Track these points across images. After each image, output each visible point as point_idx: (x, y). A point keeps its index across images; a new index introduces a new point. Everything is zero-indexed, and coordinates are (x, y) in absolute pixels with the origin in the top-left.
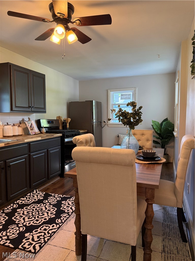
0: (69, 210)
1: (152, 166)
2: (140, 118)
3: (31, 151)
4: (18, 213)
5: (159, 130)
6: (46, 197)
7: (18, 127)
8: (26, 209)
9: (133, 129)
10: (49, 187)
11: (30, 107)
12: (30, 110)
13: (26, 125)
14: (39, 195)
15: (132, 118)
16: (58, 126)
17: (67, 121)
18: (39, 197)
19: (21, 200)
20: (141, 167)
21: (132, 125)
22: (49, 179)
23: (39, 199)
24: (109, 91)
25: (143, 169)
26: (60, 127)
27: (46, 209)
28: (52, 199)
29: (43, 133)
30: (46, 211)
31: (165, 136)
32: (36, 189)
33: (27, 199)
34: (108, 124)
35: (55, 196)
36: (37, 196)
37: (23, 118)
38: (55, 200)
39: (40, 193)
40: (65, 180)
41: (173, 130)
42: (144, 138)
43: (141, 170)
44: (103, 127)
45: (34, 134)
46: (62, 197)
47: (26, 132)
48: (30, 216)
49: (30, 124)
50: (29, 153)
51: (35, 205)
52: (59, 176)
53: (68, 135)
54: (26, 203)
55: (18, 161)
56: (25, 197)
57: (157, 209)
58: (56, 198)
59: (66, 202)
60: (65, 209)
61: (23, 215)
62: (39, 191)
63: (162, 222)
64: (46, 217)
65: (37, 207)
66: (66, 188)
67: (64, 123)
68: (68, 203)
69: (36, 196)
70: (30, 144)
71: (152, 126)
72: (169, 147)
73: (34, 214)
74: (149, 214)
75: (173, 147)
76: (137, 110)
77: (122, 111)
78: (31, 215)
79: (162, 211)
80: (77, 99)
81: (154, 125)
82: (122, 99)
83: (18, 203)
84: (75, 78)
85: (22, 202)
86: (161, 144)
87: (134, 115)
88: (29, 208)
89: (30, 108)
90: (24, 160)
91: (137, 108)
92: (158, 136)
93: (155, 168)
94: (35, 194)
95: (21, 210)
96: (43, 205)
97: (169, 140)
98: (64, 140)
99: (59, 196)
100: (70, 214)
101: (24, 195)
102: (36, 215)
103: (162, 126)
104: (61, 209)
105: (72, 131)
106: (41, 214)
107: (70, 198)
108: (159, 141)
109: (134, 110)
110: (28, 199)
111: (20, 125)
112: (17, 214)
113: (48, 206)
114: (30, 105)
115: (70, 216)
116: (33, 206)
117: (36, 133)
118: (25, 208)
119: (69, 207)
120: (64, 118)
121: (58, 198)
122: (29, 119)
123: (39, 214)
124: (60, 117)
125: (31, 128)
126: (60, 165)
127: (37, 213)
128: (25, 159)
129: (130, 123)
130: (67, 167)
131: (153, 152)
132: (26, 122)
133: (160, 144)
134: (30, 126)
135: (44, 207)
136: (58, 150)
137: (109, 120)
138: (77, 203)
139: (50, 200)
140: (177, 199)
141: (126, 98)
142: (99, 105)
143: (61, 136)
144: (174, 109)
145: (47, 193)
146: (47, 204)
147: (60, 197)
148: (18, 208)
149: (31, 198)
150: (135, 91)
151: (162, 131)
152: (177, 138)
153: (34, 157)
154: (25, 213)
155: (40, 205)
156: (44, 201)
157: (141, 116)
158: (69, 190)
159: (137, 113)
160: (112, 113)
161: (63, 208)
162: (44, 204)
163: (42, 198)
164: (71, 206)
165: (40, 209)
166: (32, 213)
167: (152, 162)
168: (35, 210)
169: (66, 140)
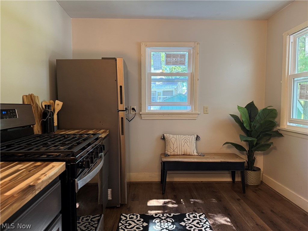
5: (248, 125)
16: (30, 126)
17: (52, 109)
26: (36, 125)
34: (140, 113)
44: (130, 119)
67: (47, 115)
81: (242, 116)
82: (167, 63)
124: (34, 96)
141: (176, 62)
150: (196, 48)
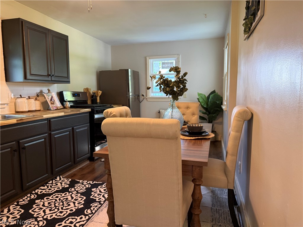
0: (101, 199)
1: (199, 142)
2: (185, 86)
3: (51, 129)
4: (37, 204)
5: (206, 104)
6: (72, 184)
7: (35, 100)
8: (47, 200)
9: (177, 99)
10: (75, 173)
11: (50, 75)
12: (49, 78)
13: (45, 98)
14: (63, 182)
15: (175, 87)
16: (86, 101)
17: (97, 94)
18: (63, 184)
19: (41, 189)
20: (186, 144)
21: (175, 96)
22: (75, 163)
23: (63, 186)
24: (148, 58)
25: (189, 145)
26: (89, 101)
27: (72, 198)
28: (79, 187)
29: (67, 108)
30: (73, 201)
31: (212, 111)
32: (60, 175)
33: (48, 187)
34: (146, 97)
35: (83, 183)
36: (61, 183)
37: (41, 89)
38: (83, 188)
39: (64, 180)
40: (96, 165)
41: (222, 104)
42: (189, 111)
43: (187, 146)
44: (141, 101)
45: (56, 110)
46: (92, 183)
47: (46, 107)
48: (52, 207)
49: (50, 97)
50: (50, 132)
51: (58, 194)
52: (88, 160)
53: (98, 110)
54: (46, 192)
55: (35, 141)
56: (46, 186)
57: (205, 193)
58: (85, 185)
59: (97, 189)
60: (96, 197)
61: (43, 207)
62: (63, 178)
63: (210, 206)
64: (72, 207)
65: (61, 196)
66: (97, 173)
67: (93, 97)
68: (99, 190)
69: (59, 184)
70: (50, 121)
71: (198, 99)
72: (217, 123)
73: (57, 205)
74: (197, 196)
75: (222, 123)
76: (181, 77)
77: (164, 77)
78: (54, 206)
79: (210, 194)
80: (109, 68)
81: (200, 98)
82: (163, 67)
83: (36, 194)
84: (107, 42)
85: (42, 192)
86: (208, 120)
87: (177, 83)
88: (50, 198)
89: (50, 77)
90: (43, 140)
91: (181, 74)
92: (205, 111)
93: (202, 143)
94: (59, 181)
95: (41, 201)
96: (69, 194)
97: (217, 115)
98: (94, 116)
99: (88, 183)
100: (102, 203)
101: (44, 183)
102: (59, 206)
103: (209, 99)
104: (91, 197)
105: (103, 106)
106: (67, 204)
107: (102, 184)
108: (206, 116)
109: (177, 76)
110: (50, 188)
111: (37, 97)
112: (36, 206)
113: (75, 195)
114: (50, 73)
115: (102, 205)
116: (56, 196)
117: (58, 108)
118: (45, 198)
119: (101, 195)
120: (93, 90)
121: (87, 184)
122: (49, 91)
123: (63, 205)
124: (88, 89)
125: (52, 102)
126: (90, 146)
127: (61, 203)
128: (45, 139)
129: (173, 93)
130: (97, 149)
131: (199, 126)
132: (44, 94)
133: (206, 120)
134: (50, 99)
135: (70, 196)
136: (87, 128)
137: (149, 88)
138: (109, 189)
139: (77, 187)
140: (227, 179)
141: (168, 66)
142: (136, 75)
143: (89, 112)
144: (223, 79)
145: (73, 180)
146: (73, 192)
147: (90, 184)
148: (37, 199)
149: (53, 186)
150: (178, 58)
151: (209, 106)
152: (226, 112)
153: (55, 136)
154: (46, 204)
155: (65, 194)
156: (70, 189)
157: (186, 84)
158: (101, 175)
159: (181, 80)
160: (151, 81)
161: (93, 197)
162: (69, 192)
163: (68, 186)
164: (103, 194)
165: (65, 199)
166: (55, 204)
167: (199, 137)
168: (58, 201)
169: (96, 116)
